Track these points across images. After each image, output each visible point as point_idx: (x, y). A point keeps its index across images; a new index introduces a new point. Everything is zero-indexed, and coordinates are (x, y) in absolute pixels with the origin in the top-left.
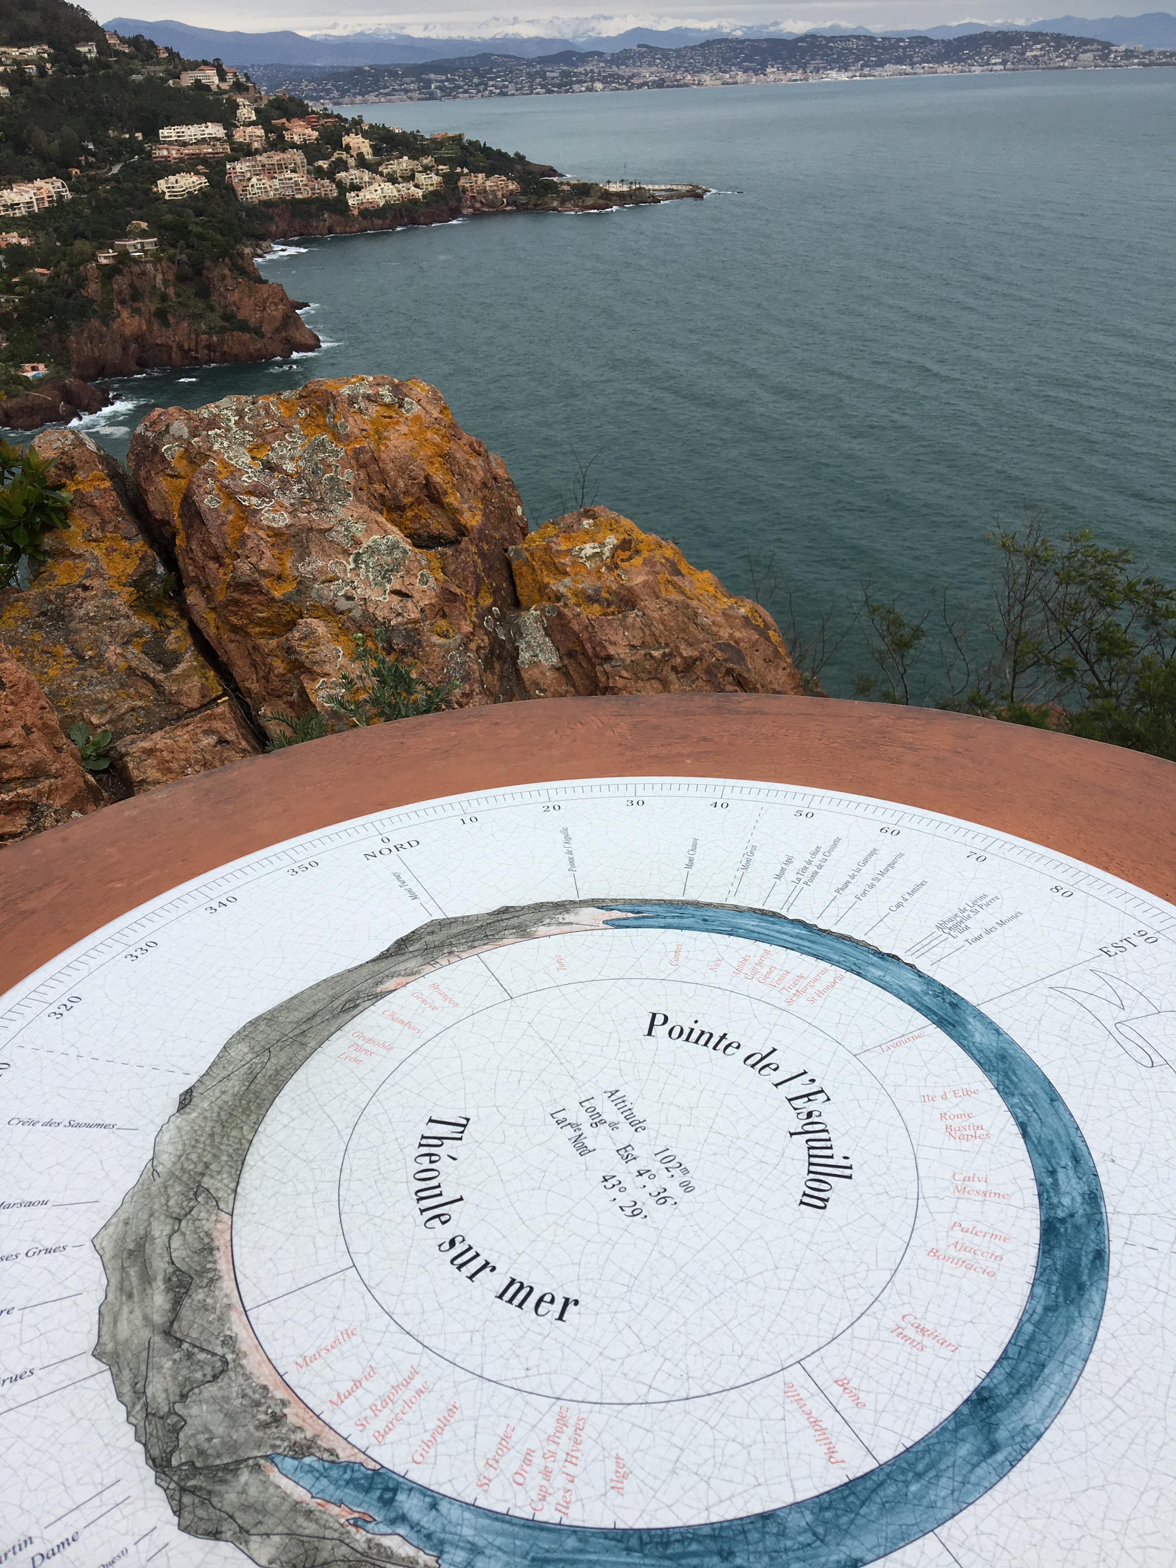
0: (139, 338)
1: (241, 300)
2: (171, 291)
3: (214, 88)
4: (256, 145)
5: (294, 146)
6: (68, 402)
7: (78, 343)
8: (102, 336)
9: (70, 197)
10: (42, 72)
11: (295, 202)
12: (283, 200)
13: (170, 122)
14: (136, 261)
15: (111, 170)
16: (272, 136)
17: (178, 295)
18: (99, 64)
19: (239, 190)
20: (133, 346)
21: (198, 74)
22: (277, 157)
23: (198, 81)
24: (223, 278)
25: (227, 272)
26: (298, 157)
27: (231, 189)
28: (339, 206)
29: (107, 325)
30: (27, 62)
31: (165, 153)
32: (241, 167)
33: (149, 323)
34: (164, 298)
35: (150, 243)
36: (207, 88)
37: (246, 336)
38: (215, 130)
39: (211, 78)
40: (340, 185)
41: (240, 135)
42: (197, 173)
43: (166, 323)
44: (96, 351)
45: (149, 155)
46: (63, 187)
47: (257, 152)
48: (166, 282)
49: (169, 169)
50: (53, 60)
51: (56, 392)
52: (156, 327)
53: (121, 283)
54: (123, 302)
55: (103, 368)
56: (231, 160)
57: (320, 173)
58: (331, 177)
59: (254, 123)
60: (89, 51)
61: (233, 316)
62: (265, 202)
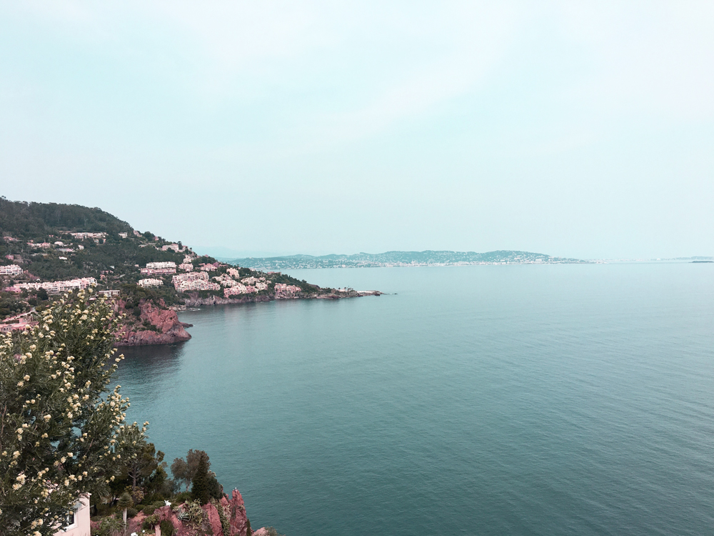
1: (154, 316)
2: (121, 312)
3: (176, 251)
4: (188, 270)
5: (204, 271)
9: (97, 285)
10: (101, 241)
11: (200, 291)
12: (196, 290)
13: (152, 261)
15: (119, 276)
16: (196, 268)
18: (126, 240)
19: (176, 286)
21: (170, 246)
22: (196, 274)
23: (169, 248)
24: (148, 307)
25: (150, 305)
26: (206, 275)
27: (173, 286)
28: (220, 294)
30: (95, 238)
31: (147, 271)
32: (180, 277)
34: (117, 314)
36: (173, 251)
37: (153, 333)
38: (172, 264)
39: (176, 248)
40: (222, 286)
41: (181, 266)
42: (160, 279)
45: (140, 271)
46: (95, 281)
47: (188, 272)
49: (146, 276)
50: (107, 237)
56: (176, 275)
57: (215, 281)
58: (219, 283)
59: (189, 263)
60: (124, 235)
61: (149, 323)
62: (187, 291)
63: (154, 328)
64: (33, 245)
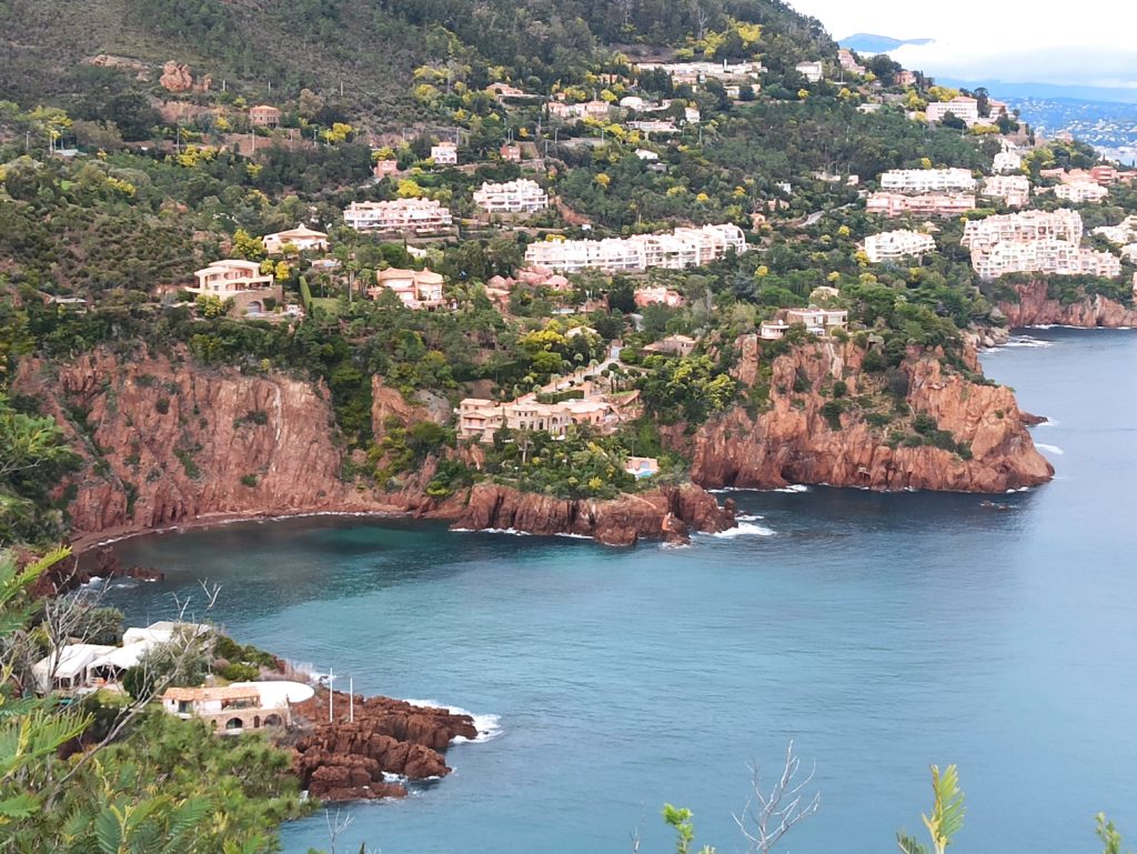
0: (793, 439)
1: (949, 404)
2: (851, 382)
3: (969, 124)
4: (1013, 200)
5: (1067, 204)
6: (678, 515)
7: (709, 438)
8: (743, 433)
9: (745, 249)
10: (746, 95)
11: (1056, 280)
12: (1038, 275)
13: (898, 164)
14: (813, 339)
15: (805, 220)
16: (1039, 190)
17: (860, 388)
18: (820, 89)
19: (976, 258)
20: (783, 451)
21: (950, 106)
22: (1039, 218)
23: (949, 115)
24: (929, 372)
25: (935, 365)
26: (1072, 220)
27: (965, 256)
28: (1120, 289)
29: (754, 419)
30: (730, 82)
31: (884, 202)
32: (987, 227)
33: (812, 422)
34: (840, 390)
35: (836, 318)
36: (960, 124)
37: (945, 455)
38: (962, 177)
39: (968, 111)
40: (1126, 261)
41: (994, 186)
42: (923, 231)
43: (836, 425)
44: (731, 451)
45: (863, 204)
46: (740, 236)
47: (1015, 210)
48: (846, 370)
49: (887, 223)
50: (765, 81)
51: (665, 499)
52: (820, 427)
53: (784, 365)
54: (782, 391)
55: (736, 474)
56: (974, 217)
57: (1101, 243)
58: (1115, 250)
59: (1017, 173)
60: (813, 72)
61: (932, 425)
62: (1010, 277)
63: (945, 441)
64: (565, 110)
